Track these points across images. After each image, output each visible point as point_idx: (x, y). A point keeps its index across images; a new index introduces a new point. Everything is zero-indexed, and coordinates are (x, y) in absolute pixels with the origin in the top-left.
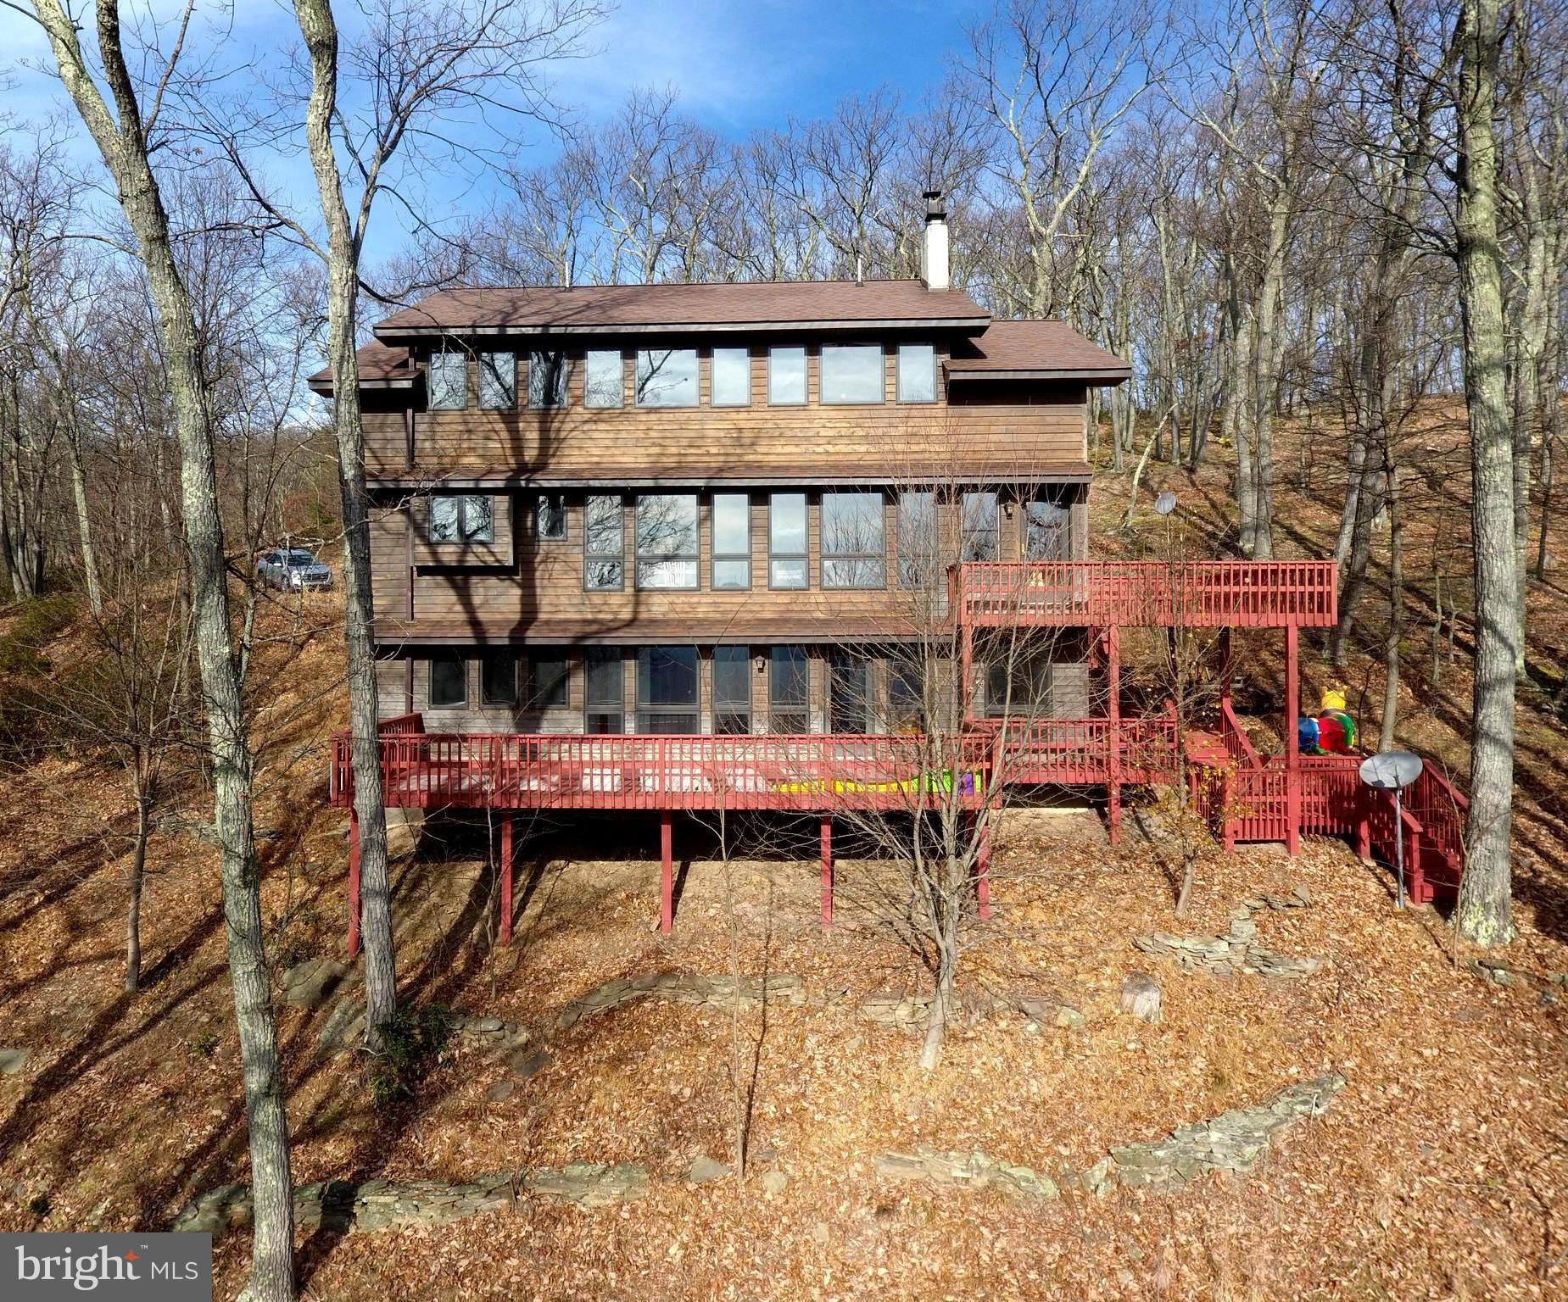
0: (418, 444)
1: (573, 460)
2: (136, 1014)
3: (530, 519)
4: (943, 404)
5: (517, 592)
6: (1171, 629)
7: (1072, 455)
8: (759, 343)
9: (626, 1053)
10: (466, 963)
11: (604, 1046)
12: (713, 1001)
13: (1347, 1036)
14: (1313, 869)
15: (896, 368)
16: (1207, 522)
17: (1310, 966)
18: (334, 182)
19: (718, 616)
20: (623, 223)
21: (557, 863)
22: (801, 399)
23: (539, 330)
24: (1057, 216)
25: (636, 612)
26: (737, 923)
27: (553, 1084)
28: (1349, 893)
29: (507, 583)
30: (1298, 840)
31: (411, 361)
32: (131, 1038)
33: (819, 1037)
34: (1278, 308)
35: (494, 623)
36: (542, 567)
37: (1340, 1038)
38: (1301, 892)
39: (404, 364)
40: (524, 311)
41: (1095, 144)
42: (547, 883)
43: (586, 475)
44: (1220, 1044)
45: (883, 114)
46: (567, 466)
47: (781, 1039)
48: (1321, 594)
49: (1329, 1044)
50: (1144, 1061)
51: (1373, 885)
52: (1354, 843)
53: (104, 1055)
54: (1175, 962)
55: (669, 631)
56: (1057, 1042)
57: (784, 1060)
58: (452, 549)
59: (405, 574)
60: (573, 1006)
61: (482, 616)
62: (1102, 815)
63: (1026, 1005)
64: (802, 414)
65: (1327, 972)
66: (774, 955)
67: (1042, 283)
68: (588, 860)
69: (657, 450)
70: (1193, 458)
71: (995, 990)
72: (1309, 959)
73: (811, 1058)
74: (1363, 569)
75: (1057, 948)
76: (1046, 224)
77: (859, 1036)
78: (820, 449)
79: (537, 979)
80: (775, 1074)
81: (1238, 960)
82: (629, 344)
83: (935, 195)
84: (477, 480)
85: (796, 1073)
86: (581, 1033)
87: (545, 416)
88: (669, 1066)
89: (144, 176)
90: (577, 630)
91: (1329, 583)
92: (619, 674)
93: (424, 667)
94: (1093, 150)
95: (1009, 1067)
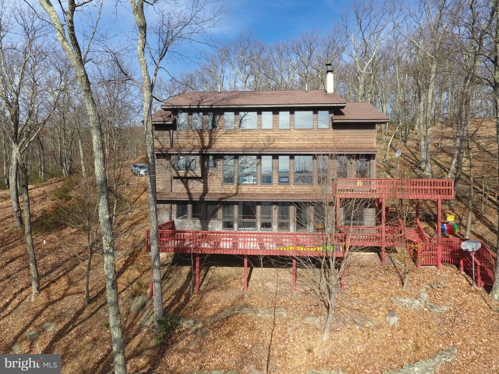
0: (174, 140)
1: (220, 145)
2: (86, 312)
3: (206, 162)
4: (331, 129)
5: (202, 185)
6: (401, 200)
7: (371, 145)
8: (276, 110)
9: (232, 332)
10: (184, 300)
11: (225, 329)
12: (259, 315)
13: (458, 334)
14: (445, 275)
15: (317, 118)
16: (410, 158)
17: (445, 308)
18: (145, 67)
19: (263, 192)
20: (237, 69)
21: (213, 267)
22: (288, 128)
23: (209, 107)
24: (366, 67)
25: (237, 191)
26: (266, 289)
27: (209, 341)
28: (457, 283)
29: (199, 182)
30: (441, 265)
31: (172, 115)
32: (85, 320)
33: (291, 328)
34: (433, 96)
35: (195, 194)
36: (210, 177)
37: (456, 334)
38: (442, 283)
39: (170, 116)
40: (204, 100)
41: (378, 46)
42: (210, 273)
43: (223, 150)
44: (417, 335)
45: (314, 37)
46: (218, 147)
47: (279, 329)
48: (448, 189)
49: (452, 336)
50: (393, 340)
51: (465, 281)
52: (458, 266)
53: (76, 326)
54: (402, 306)
55: (247, 197)
56: (365, 333)
57: (280, 336)
58: (183, 172)
59: (170, 179)
60: (215, 315)
61: (191, 191)
62: (379, 255)
63: (356, 320)
64: (289, 132)
65: (451, 310)
66: (278, 300)
67: (361, 87)
68: (223, 266)
69: (245, 142)
70: (406, 138)
71: (346, 314)
72: (445, 306)
73: (289, 336)
74: (460, 176)
75: (366, 300)
76: (362, 69)
77: (304, 329)
78: (294, 143)
79: (206, 306)
80: (277, 341)
81: (422, 306)
82: (237, 111)
83: (330, 65)
84: (191, 151)
85: (284, 341)
86: (218, 325)
87: (211, 132)
88: (245, 337)
89: (83, 71)
90: (219, 196)
91: (451, 186)
92: (233, 210)
93: (175, 207)
94: (377, 48)
95: (350, 341)
